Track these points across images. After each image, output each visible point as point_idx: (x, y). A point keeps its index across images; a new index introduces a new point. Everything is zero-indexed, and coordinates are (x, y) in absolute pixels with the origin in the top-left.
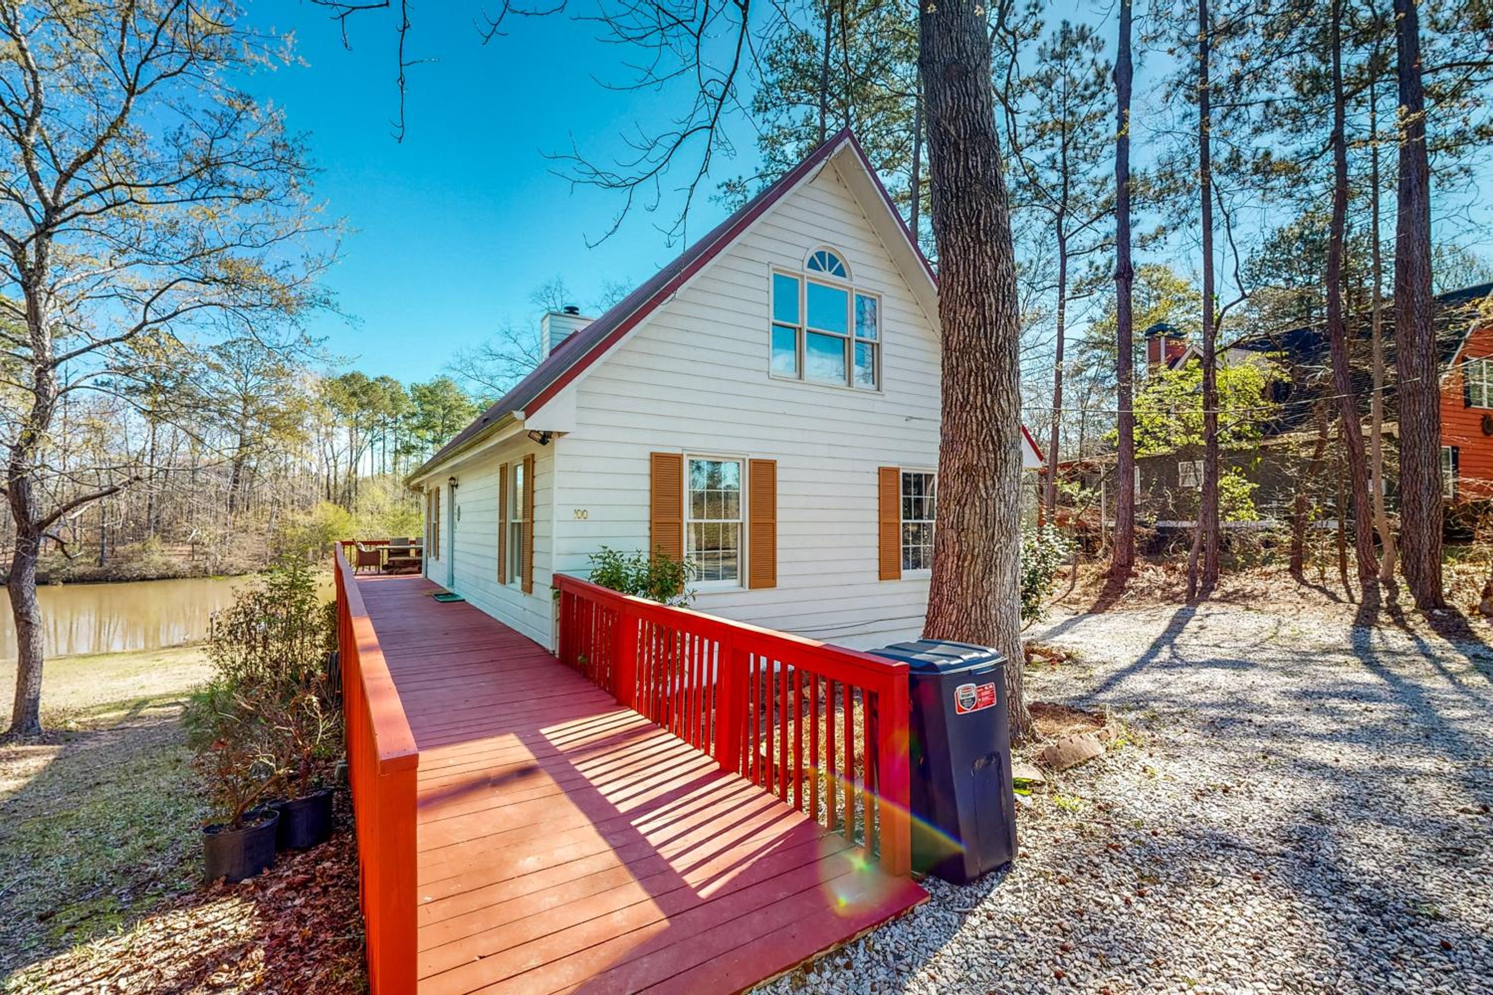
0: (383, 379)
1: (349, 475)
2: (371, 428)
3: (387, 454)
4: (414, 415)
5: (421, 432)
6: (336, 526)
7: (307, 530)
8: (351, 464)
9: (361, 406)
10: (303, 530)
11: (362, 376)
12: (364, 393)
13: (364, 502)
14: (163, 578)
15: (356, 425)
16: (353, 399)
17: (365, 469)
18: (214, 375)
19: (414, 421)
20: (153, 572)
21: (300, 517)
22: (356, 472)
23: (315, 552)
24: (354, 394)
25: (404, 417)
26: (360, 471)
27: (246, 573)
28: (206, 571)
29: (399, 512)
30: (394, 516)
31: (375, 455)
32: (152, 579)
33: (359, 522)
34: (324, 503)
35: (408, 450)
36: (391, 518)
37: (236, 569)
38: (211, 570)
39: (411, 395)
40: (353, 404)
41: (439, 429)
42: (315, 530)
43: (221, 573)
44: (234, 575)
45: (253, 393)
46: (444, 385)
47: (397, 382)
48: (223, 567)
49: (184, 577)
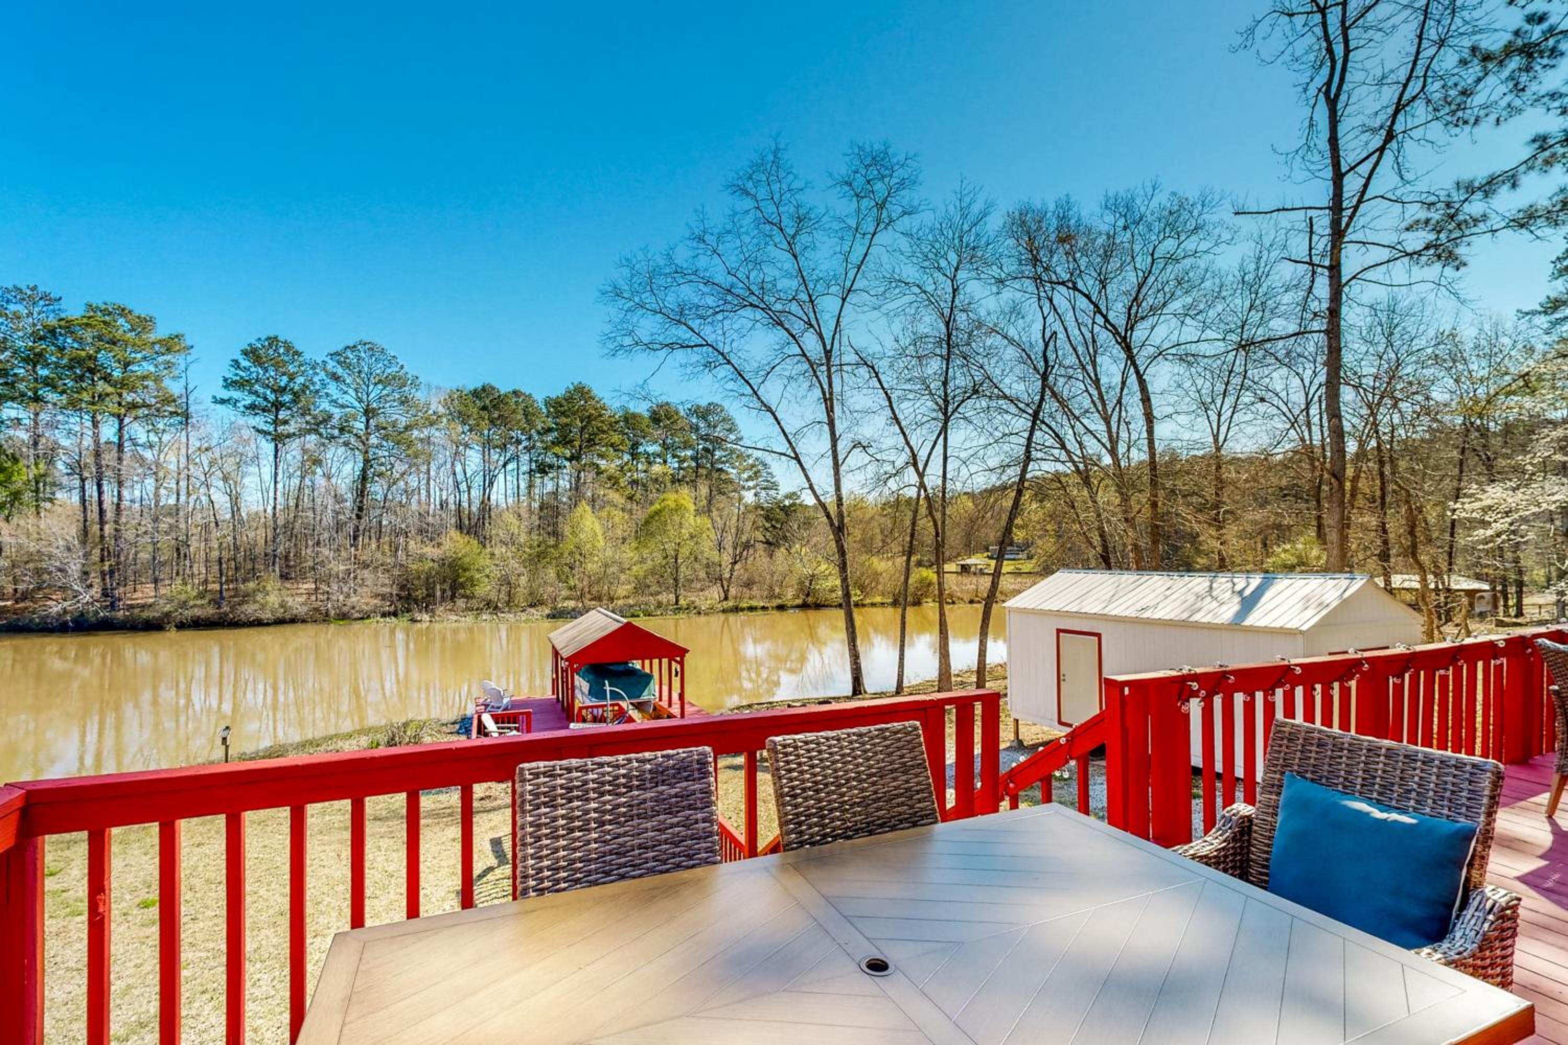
0: (516, 393)
1: (483, 502)
2: (504, 447)
3: (521, 476)
4: (550, 430)
5: (557, 450)
6: (467, 560)
7: (436, 565)
8: (484, 490)
9: (492, 421)
10: (431, 564)
11: (493, 388)
12: (494, 406)
13: (495, 531)
14: (280, 622)
15: (487, 445)
16: (485, 414)
17: (498, 495)
18: (332, 388)
19: (549, 438)
20: (267, 616)
21: (430, 551)
22: (489, 499)
23: (443, 591)
24: (484, 408)
25: (539, 433)
26: (493, 497)
27: (368, 617)
28: (327, 614)
29: (536, 544)
30: (530, 547)
31: (508, 478)
32: (268, 624)
33: (493, 554)
34: (454, 533)
35: (543, 469)
36: (527, 550)
37: (359, 612)
38: (332, 613)
39: (544, 410)
40: (483, 419)
41: (577, 444)
42: (444, 564)
43: (343, 617)
44: (356, 619)
45: (375, 405)
46: (582, 392)
47: (530, 396)
48: (345, 609)
49: (304, 621)
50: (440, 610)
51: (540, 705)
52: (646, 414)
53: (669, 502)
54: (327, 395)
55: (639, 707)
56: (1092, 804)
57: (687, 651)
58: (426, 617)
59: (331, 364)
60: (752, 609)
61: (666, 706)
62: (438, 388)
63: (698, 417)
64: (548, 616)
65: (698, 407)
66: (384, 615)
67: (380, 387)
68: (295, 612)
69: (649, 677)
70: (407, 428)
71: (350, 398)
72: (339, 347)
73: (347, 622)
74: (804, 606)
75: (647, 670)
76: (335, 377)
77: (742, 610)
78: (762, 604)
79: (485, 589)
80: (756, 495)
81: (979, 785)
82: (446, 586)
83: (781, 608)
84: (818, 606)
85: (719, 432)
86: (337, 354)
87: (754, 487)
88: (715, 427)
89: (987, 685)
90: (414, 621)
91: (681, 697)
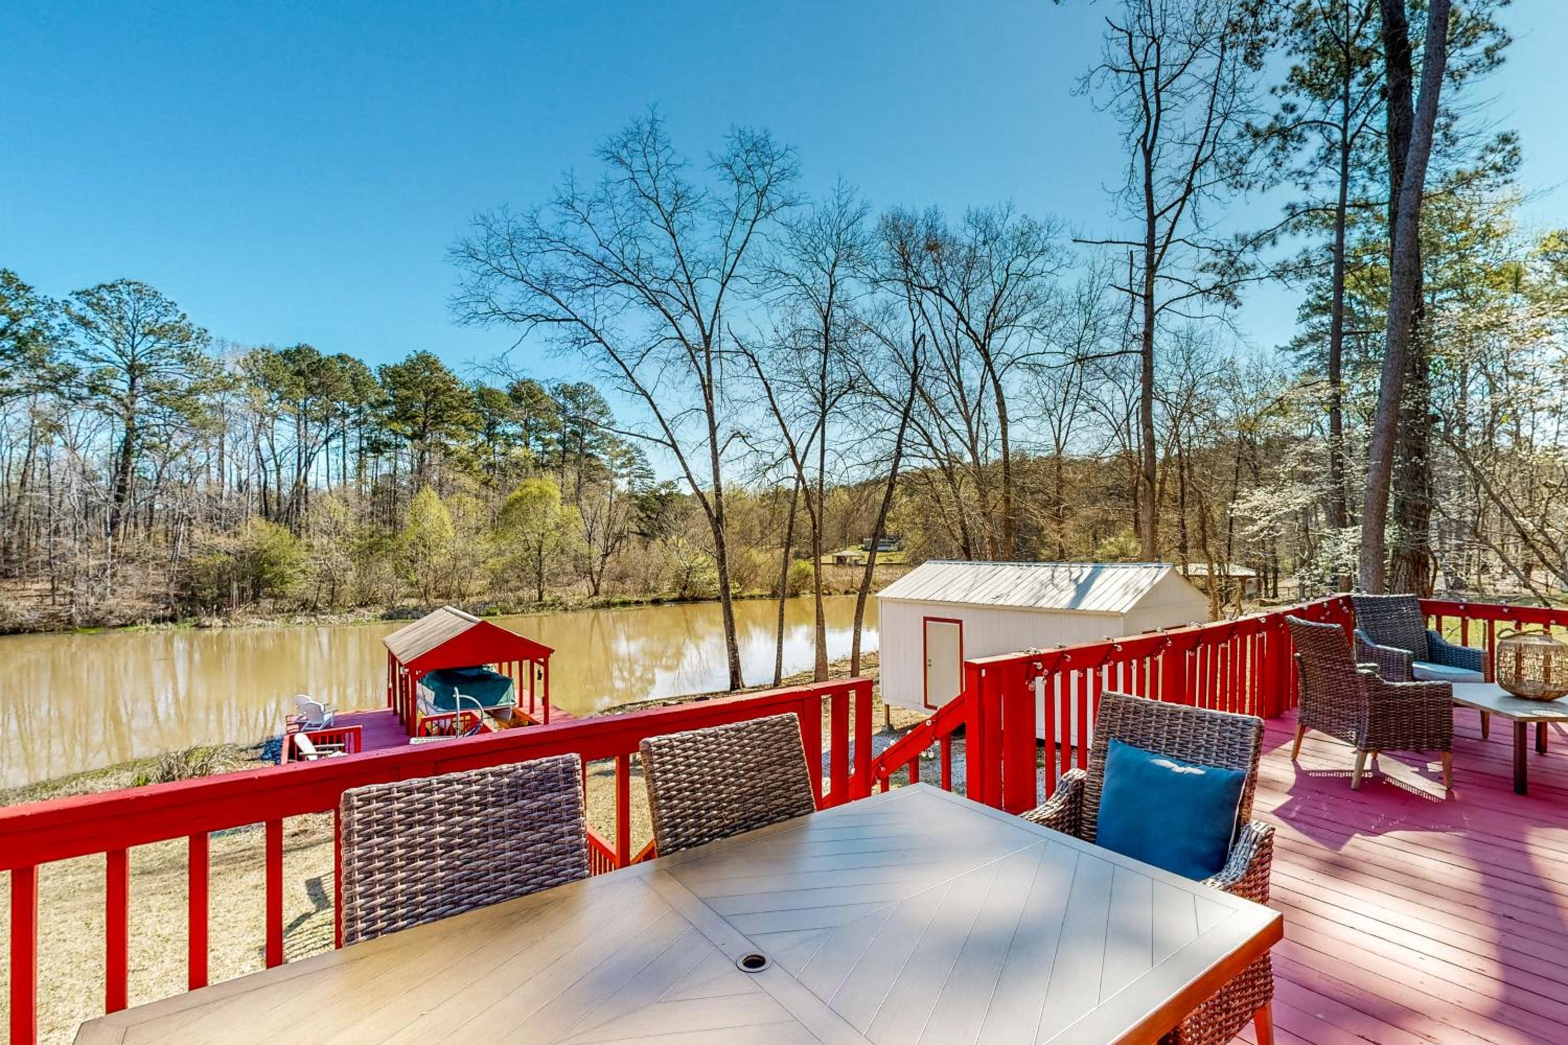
0: (341, 358)
1: (297, 484)
2: (326, 421)
3: (348, 455)
4: (386, 403)
5: (395, 426)
6: (274, 552)
7: (232, 559)
8: (299, 470)
9: (310, 389)
10: (225, 558)
11: (311, 350)
12: (312, 372)
13: (315, 518)
15: (303, 417)
16: (301, 380)
17: (317, 476)
18: (79, 336)
19: (386, 412)
21: (223, 541)
22: (305, 480)
23: (242, 590)
24: (300, 373)
25: (371, 405)
26: (311, 479)
27: (133, 624)
28: (70, 621)
29: (367, 533)
30: (360, 538)
31: (332, 456)
33: (310, 546)
34: (258, 521)
35: (377, 448)
36: (356, 541)
37: (119, 617)
38: (79, 619)
39: (379, 380)
40: (298, 386)
41: (420, 420)
42: (243, 558)
43: (95, 624)
44: (114, 627)
45: (143, 361)
46: (426, 361)
47: (360, 362)
48: (97, 615)
49: (33, 631)
50: (237, 612)
51: (371, 720)
52: (505, 391)
53: (532, 489)
54: (71, 343)
55: (495, 715)
56: (954, 780)
57: (552, 651)
58: (217, 622)
59: (77, 306)
60: (624, 604)
61: (527, 712)
62: (236, 346)
63: (565, 398)
64: (383, 617)
65: (566, 386)
66: (156, 620)
67: (152, 338)
68: (19, 620)
69: (507, 682)
70: (190, 392)
71: (107, 349)
72: (90, 285)
73: (99, 630)
74: (681, 600)
75: (505, 674)
76: (84, 322)
77: (614, 605)
78: (636, 599)
79: (299, 587)
80: (629, 483)
81: (853, 771)
82: (247, 584)
83: (656, 602)
84: (696, 600)
85: (589, 414)
86: (87, 293)
87: (628, 475)
88: (584, 409)
89: (861, 673)
90: (199, 626)
91: (545, 701)
